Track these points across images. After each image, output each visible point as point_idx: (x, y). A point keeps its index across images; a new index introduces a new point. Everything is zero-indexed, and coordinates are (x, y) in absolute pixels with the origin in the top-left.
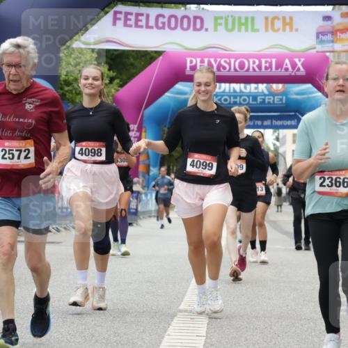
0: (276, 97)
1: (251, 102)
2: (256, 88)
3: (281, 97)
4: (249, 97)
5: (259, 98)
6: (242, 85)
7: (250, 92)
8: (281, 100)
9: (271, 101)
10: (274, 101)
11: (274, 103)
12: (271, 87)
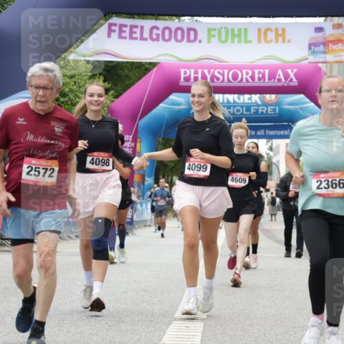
0: (269, 108)
1: (245, 112)
2: (249, 99)
3: (274, 107)
4: (242, 107)
5: (252, 108)
6: (236, 96)
7: (244, 103)
8: (274, 110)
9: (264, 111)
10: (267, 111)
11: (267, 113)
12: (265, 97)
